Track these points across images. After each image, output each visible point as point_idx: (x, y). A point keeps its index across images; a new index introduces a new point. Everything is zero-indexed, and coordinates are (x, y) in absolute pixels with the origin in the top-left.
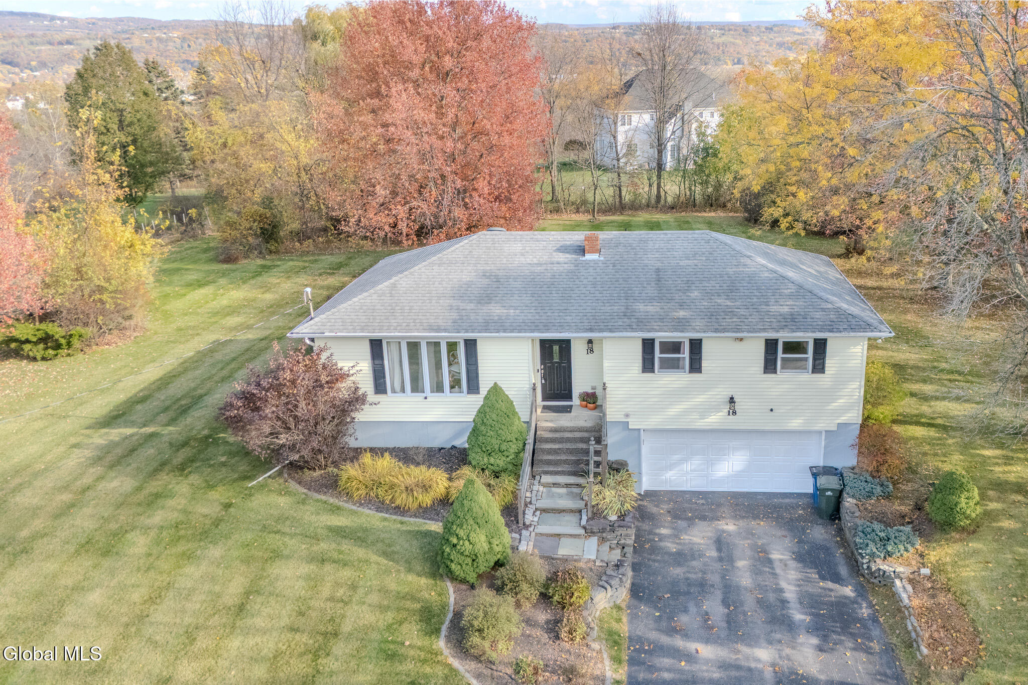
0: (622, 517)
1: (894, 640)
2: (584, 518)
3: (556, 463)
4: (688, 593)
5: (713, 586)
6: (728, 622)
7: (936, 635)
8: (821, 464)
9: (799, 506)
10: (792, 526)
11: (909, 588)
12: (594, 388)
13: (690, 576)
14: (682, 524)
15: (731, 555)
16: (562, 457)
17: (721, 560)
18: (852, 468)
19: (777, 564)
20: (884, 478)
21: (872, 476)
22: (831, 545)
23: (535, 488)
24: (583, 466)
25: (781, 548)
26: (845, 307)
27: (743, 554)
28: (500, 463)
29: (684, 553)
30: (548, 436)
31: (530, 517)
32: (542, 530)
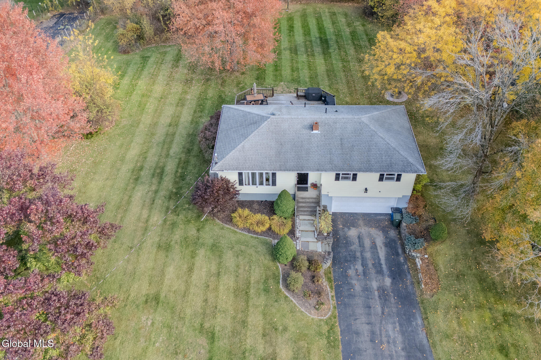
0: (328, 234)
1: (414, 280)
2: (316, 234)
3: (305, 211)
4: (350, 261)
5: (358, 258)
6: (364, 273)
7: (427, 281)
8: (395, 207)
9: (386, 220)
10: (384, 230)
11: (421, 262)
12: (316, 181)
13: (351, 253)
14: (346, 229)
15: (364, 244)
16: (306, 209)
17: (360, 246)
18: (406, 208)
19: (378, 248)
20: (416, 216)
21: (412, 215)
22: (396, 239)
23: (298, 221)
24: (313, 213)
25: (380, 240)
26: (411, 160)
27: (367, 243)
28: (287, 215)
29: (348, 243)
30: (301, 200)
31: (298, 234)
32: (303, 239)
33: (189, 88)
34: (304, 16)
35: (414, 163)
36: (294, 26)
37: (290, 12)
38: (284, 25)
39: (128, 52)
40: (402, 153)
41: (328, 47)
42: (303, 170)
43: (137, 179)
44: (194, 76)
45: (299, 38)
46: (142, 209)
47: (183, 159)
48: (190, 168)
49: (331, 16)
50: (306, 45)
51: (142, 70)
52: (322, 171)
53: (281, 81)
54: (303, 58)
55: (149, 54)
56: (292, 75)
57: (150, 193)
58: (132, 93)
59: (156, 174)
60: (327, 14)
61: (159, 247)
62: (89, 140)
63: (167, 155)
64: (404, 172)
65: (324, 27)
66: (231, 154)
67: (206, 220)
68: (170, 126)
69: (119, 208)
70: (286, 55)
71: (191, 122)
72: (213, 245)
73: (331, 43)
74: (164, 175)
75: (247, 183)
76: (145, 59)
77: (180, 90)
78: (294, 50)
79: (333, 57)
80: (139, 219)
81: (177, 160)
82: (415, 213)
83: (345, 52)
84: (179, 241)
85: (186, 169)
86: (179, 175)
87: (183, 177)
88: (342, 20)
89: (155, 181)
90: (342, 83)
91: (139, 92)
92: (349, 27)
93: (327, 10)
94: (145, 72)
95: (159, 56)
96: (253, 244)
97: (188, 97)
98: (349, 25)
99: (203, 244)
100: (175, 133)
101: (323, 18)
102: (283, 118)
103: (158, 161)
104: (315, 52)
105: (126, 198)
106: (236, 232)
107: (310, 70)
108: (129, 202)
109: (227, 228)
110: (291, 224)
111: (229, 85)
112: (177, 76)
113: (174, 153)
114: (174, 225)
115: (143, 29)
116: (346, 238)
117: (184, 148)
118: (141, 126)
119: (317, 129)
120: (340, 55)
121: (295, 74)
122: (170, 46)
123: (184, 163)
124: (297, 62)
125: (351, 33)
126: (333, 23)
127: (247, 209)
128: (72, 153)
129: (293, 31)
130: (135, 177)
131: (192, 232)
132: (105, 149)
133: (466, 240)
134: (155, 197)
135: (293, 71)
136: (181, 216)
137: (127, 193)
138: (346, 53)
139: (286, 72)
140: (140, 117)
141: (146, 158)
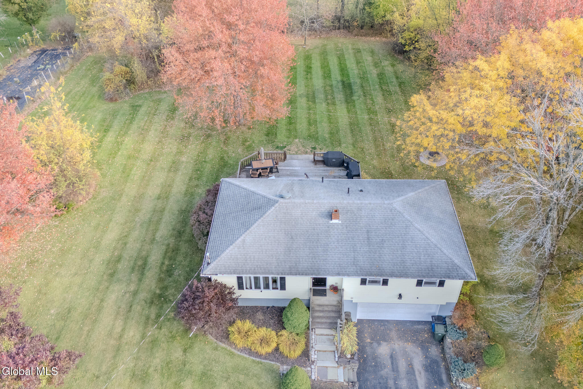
0: (353, 355)
2: (337, 356)
3: (322, 323)
8: (437, 314)
9: (425, 331)
10: (423, 346)
12: (336, 283)
13: (381, 381)
14: (375, 345)
15: (397, 367)
16: (324, 320)
17: (393, 371)
18: (450, 317)
19: (417, 373)
20: (464, 330)
21: (459, 328)
22: (439, 360)
23: (313, 337)
24: (333, 326)
25: (418, 362)
26: (456, 261)
27: (402, 365)
28: (299, 331)
29: (378, 366)
30: (317, 308)
31: (313, 356)
32: (320, 364)
33: (186, 147)
34: (324, 54)
35: (461, 266)
36: (312, 66)
37: (307, 48)
38: (300, 64)
39: (116, 100)
40: (445, 251)
41: (352, 94)
42: (319, 274)
43: (112, 275)
44: (191, 131)
45: (318, 82)
46: (116, 319)
47: (171, 246)
48: (180, 258)
49: (355, 54)
50: (325, 91)
51: (131, 123)
52: (344, 275)
53: (296, 137)
54: (322, 107)
55: (140, 102)
56: (309, 130)
57: (128, 295)
58: (116, 153)
59: (137, 268)
60: (351, 51)
61: (134, 375)
62: (59, 219)
63: (153, 240)
64: (449, 278)
65: (346, 67)
66: (227, 251)
67: (196, 336)
68: (158, 199)
69: (86, 317)
70: (302, 102)
71: (185, 194)
72: (204, 374)
73: (355, 88)
74: (147, 268)
75: (248, 287)
76: (135, 108)
77: (174, 150)
78: (312, 98)
79: (357, 106)
80: (110, 334)
81: (164, 247)
82: (462, 325)
83: (372, 99)
84: (159, 367)
85: (175, 260)
86: (165, 268)
87: (169, 272)
88: (368, 59)
89: (134, 277)
90: (368, 140)
91: (125, 152)
92: (376, 67)
93: (350, 46)
94: (134, 126)
95: (152, 104)
96: (255, 372)
97: (184, 159)
98: (376, 65)
99: (190, 373)
100: (164, 209)
101: (346, 56)
102: (295, 203)
103: (141, 249)
104: (336, 99)
105: (97, 302)
106: (233, 354)
107: (330, 122)
108: (100, 309)
109: (223, 348)
110: (304, 343)
111: (234, 143)
112: (172, 131)
113: (161, 237)
114: (154, 342)
115: (133, 72)
116: (375, 358)
117: (174, 230)
118: (124, 199)
119: (337, 218)
120: (365, 104)
121: (313, 128)
122: (165, 92)
123: (173, 251)
124: (315, 114)
125: (378, 75)
126: (358, 63)
127: (248, 321)
128: (35, 237)
129: (311, 72)
130: (110, 271)
131: (178, 354)
132: (77, 232)
133: (530, 367)
134: (132, 301)
135: (310, 124)
136: (164, 330)
137: (98, 294)
138: (373, 101)
139: (302, 125)
140: (123, 187)
141: (125, 244)
